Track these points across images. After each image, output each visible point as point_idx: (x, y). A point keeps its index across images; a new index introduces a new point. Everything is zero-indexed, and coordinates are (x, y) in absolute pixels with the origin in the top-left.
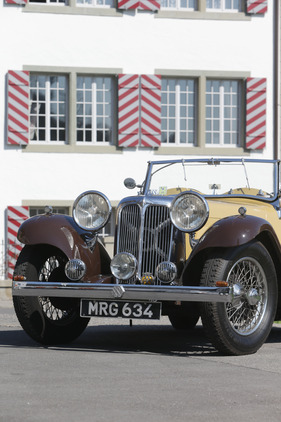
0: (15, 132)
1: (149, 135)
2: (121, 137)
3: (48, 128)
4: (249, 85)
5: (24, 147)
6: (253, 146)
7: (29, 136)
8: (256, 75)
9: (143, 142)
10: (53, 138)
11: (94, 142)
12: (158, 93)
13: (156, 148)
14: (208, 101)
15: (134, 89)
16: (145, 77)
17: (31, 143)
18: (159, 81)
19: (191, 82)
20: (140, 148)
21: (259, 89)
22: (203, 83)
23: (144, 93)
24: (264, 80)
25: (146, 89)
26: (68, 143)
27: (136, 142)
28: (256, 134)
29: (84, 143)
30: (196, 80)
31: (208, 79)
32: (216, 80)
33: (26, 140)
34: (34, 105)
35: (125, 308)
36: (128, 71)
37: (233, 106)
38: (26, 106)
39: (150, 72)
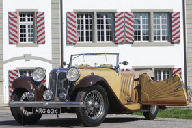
0: (70, 38)
1: (129, 38)
2: (116, 39)
3: (85, 36)
4: (172, 15)
5: (74, 44)
6: (175, 41)
7: (77, 39)
8: (175, 10)
9: (126, 41)
10: (87, 40)
11: (105, 41)
12: (133, 19)
13: (132, 43)
14: (155, 22)
15: (122, 18)
16: (126, 13)
17: (78, 42)
18: (132, 14)
19: (147, 14)
20: (125, 44)
21: (177, 16)
22: (152, 15)
23: (126, 19)
24: (179, 13)
25: (127, 18)
26: (94, 42)
27: (123, 41)
28: (176, 36)
29: (101, 42)
30: (149, 13)
31: (154, 13)
32: (158, 13)
33: (75, 41)
34: (79, 26)
35: (48, 110)
36: (119, 10)
37: (166, 24)
38: (75, 27)
39: (129, 11)
